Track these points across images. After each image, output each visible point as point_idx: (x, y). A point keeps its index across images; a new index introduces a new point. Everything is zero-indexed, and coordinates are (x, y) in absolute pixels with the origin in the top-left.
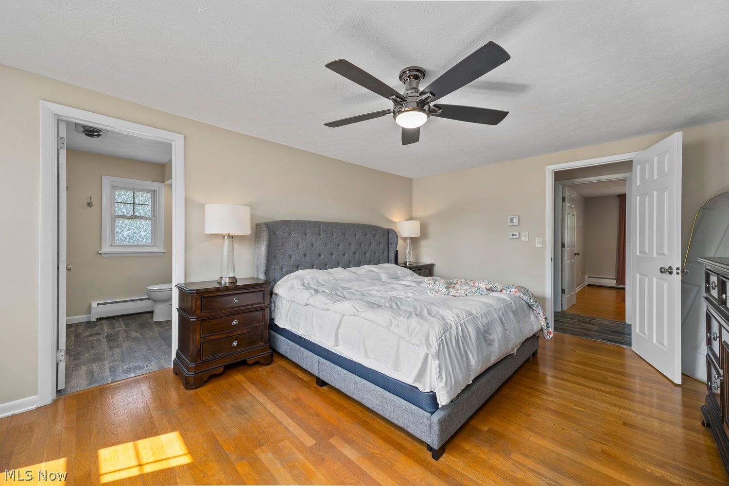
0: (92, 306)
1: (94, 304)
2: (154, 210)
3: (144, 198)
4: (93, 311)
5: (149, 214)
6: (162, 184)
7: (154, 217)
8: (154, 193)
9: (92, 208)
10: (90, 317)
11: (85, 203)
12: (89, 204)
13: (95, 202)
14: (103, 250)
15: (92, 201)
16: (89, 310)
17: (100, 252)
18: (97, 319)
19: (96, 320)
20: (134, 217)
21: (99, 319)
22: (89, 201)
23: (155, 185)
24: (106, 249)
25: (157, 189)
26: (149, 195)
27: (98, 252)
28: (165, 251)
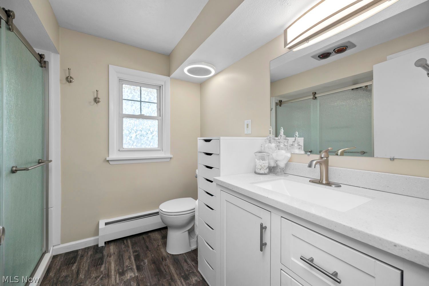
0: (100, 228)
1: (102, 225)
2: (160, 109)
3: (150, 94)
4: (100, 233)
5: (155, 114)
6: (168, 77)
7: (160, 116)
8: (159, 88)
9: (99, 104)
10: (98, 239)
11: (92, 98)
12: (96, 100)
13: (102, 96)
14: (111, 157)
15: (99, 96)
16: (96, 232)
17: (108, 159)
18: (105, 243)
19: (103, 245)
20: (141, 117)
21: (107, 243)
22: (96, 96)
23: (161, 79)
24: (113, 155)
25: (163, 84)
26: (155, 91)
27: (106, 159)
28: (171, 156)
